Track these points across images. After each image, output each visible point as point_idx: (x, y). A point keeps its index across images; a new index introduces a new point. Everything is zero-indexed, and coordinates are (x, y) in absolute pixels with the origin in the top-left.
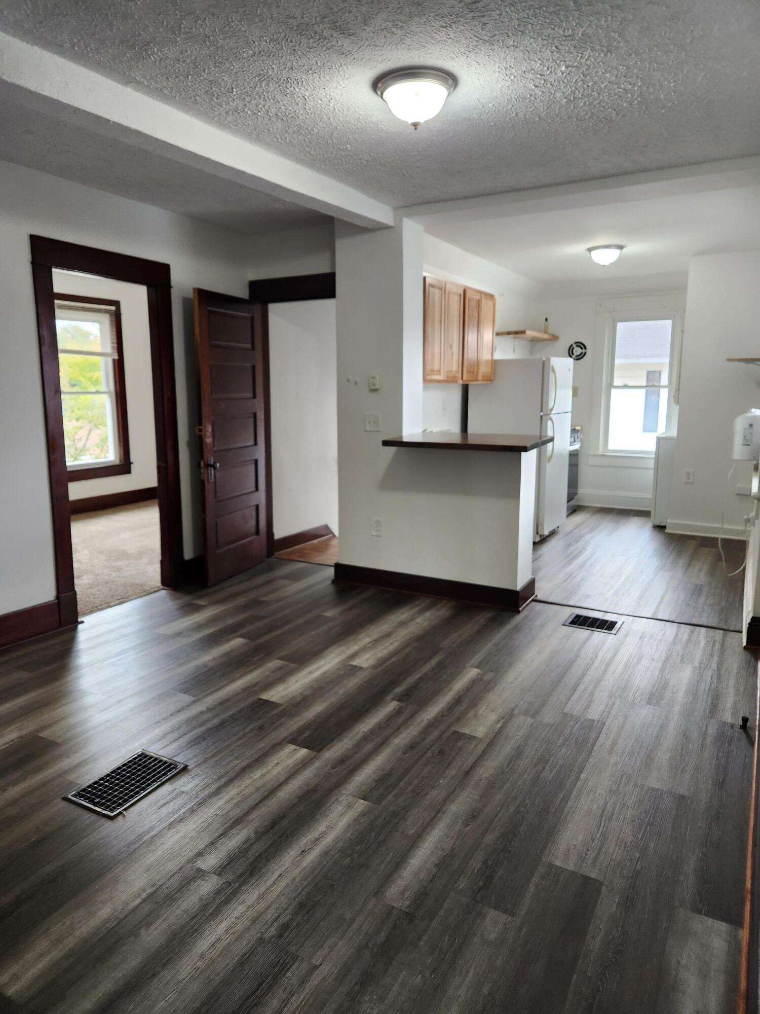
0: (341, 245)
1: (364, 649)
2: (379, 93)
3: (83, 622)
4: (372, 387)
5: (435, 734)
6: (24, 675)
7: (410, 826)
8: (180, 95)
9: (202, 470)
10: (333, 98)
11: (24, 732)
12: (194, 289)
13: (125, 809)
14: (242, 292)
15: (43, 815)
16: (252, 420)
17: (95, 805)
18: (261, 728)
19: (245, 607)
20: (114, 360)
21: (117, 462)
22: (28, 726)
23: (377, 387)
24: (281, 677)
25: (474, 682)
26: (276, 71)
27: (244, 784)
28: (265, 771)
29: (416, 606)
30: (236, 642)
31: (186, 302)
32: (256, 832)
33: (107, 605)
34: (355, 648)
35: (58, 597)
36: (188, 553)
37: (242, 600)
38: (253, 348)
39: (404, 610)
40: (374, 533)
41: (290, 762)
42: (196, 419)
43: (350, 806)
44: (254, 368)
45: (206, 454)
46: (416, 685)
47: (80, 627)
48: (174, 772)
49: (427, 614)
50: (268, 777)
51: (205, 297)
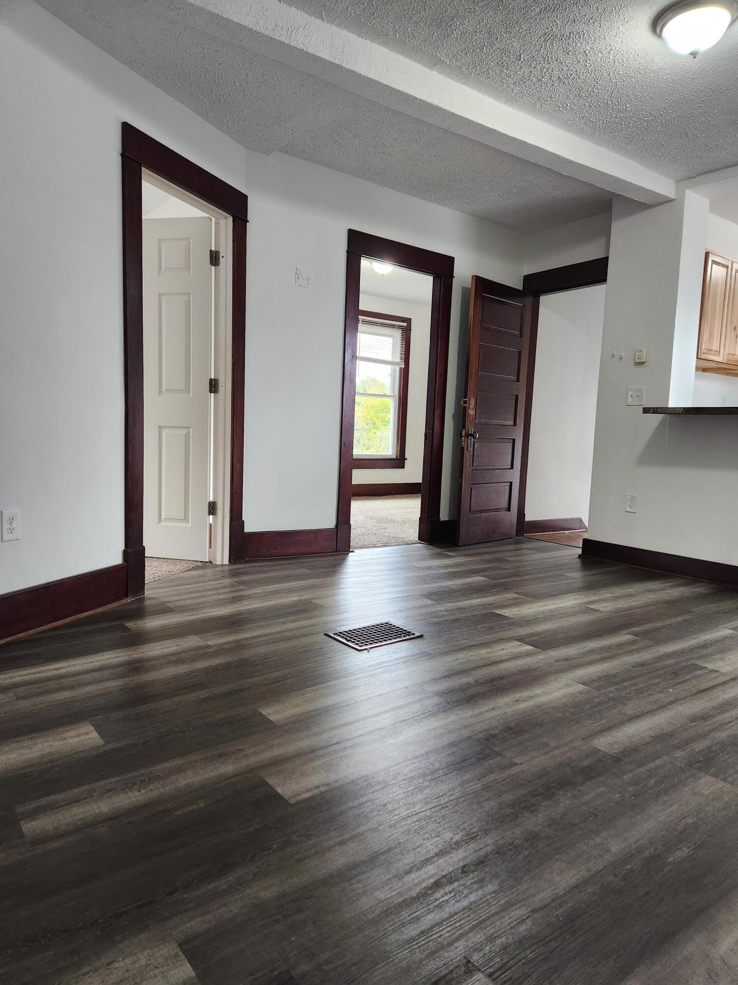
0: (617, 227)
1: (604, 600)
2: (658, 31)
3: (353, 552)
4: (637, 361)
5: (671, 661)
6: (308, 571)
7: (630, 709)
8: (476, 71)
9: (463, 438)
10: (613, 49)
11: (302, 598)
12: (473, 276)
13: (371, 648)
14: (517, 284)
15: (310, 639)
16: (513, 401)
17: (348, 641)
18: (491, 628)
19: (489, 561)
20: (401, 369)
21: (394, 457)
22: (306, 596)
23: (644, 360)
24: (517, 603)
25: (724, 639)
26: (559, 28)
27: (470, 654)
28: (490, 651)
29: (669, 582)
30: (477, 579)
31: (465, 291)
32: (476, 681)
33: (373, 545)
34: (594, 598)
35: (337, 526)
36: (444, 515)
37: (487, 557)
38: (521, 335)
39: (656, 583)
40: (629, 509)
41: (516, 650)
42: (463, 391)
43: (567, 685)
44: (520, 353)
45: (467, 424)
46: (657, 629)
47: (351, 554)
48: (412, 636)
49: (681, 589)
50: (492, 655)
51: (482, 285)
